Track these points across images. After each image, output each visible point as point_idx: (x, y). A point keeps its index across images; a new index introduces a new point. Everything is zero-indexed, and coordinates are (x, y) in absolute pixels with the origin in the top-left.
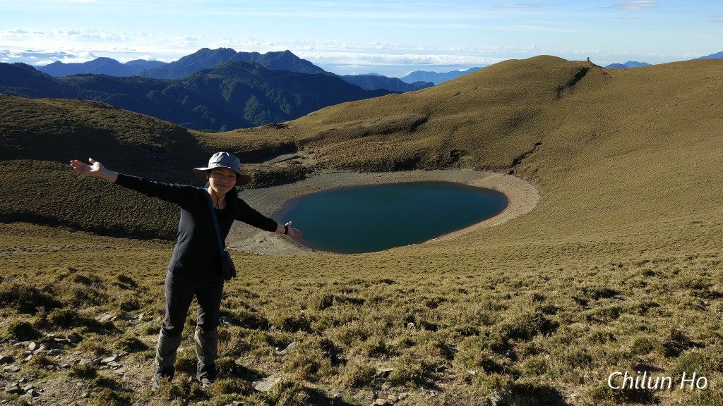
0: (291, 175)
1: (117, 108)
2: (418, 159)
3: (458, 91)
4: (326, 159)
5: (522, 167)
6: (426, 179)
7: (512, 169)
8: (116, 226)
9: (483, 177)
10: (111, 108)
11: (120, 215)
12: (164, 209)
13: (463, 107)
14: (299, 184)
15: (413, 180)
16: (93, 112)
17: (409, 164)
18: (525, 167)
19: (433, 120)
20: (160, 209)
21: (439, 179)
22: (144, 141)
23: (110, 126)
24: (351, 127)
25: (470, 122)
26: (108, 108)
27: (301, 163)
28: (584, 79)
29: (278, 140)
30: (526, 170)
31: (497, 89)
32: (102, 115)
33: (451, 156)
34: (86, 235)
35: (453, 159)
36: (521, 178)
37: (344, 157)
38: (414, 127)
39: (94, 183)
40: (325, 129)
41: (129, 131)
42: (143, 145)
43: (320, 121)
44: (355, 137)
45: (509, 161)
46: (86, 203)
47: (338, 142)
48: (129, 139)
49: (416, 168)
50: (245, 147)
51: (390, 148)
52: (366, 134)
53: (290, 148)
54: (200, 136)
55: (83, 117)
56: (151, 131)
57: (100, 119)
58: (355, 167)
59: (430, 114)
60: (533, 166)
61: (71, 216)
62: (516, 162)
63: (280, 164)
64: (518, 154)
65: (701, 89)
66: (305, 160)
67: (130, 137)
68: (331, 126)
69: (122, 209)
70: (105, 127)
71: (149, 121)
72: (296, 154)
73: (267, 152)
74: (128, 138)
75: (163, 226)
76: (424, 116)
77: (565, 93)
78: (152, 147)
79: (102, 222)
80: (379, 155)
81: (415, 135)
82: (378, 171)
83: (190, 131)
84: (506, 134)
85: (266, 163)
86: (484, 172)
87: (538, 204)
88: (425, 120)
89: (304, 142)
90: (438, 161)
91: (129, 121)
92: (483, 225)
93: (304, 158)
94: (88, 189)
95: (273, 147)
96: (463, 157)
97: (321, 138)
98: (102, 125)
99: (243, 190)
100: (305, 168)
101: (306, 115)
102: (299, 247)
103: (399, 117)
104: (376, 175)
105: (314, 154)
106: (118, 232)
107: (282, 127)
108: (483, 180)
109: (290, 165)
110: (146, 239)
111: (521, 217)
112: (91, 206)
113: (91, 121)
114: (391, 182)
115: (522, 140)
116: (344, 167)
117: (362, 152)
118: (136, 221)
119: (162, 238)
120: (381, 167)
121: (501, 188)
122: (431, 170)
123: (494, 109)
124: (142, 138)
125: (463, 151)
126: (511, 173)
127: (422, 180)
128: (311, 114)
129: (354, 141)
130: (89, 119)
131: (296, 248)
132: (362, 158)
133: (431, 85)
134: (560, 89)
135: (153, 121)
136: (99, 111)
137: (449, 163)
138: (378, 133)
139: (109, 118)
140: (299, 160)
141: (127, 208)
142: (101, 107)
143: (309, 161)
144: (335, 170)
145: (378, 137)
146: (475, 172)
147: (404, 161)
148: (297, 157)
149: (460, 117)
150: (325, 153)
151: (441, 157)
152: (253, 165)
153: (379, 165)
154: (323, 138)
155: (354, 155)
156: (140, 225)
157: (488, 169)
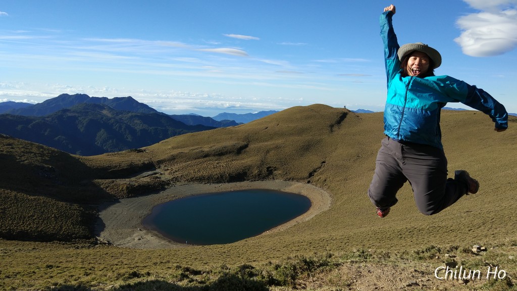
0: (154, 187)
1: (13, 138)
2: (245, 174)
3: (266, 126)
4: (178, 174)
5: (315, 178)
6: (252, 188)
7: (309, 179)
8: (22, 232)
9: (291, 185)
10: (7, 138)
11: (23, 223)
12: (59, 217)
13: (271, 137)
14: (162, 194)
15: (243, 189)
17: (240, 176)
18: (317, 178)
19: (252, 146)
20: (55, 217)
21: (258, 188)
22: (37, 163)
23: (8, 152)
24: (194, 151)
25: (277, 147)
26: (4, 137)
27: (160, 178)
28: (346, 119)
29: (140, 161)
30: (318, 180)
31: (292, 125)
32: (1, 143)
33: (267, 171)
35: (269, 173)
36: (316, 185)
37: (192, 172)
38: (240, 150)
40: (175, 152)
41: (24, 155)
42: (36, 166)
43: (170, 147)
44: (198, 158)
45: (306, 174)
47: (185, 162)
49: (244, 180)
50: (116, 167)
51: (225, 166)
52: (206, 156)
53: (150, 166)
54: (79, 159)
56: (42, 155)
58: (201, 180)
59: (249, 142)
60: (323, 177)
62: (311, 175)
63: (144, 179)
64: (311, 170)
66: (163, 176)
67: (26, 160)
68: (179, 151)
69: (24, 218)
70: (4, 153)
71: (39, 147)
72: (155, 171)
73: (133, 170)
74: (24, 161)
76: (245, 143)
77: (335, 128)
78: (44, 167)
79: (10, 229)
80: (216, 172)
81: (240, 156)
82: (218, 183)
83: (71, 155)
84: (302, 155)
85: (133, 179)
86: (290, 182)
87: (331, 204)
88: (246, 146)
89: (160, 162)
90: (259, 175)
91: (22, 148)
92: (299, 219)
93: (161, 174)
95: (137, 166)
96: (275, 172)
97: (173, 159)
98: (2, 151)
100: (163, 181)
101: (158, 142)
102: (169, 242)
103: (229, 143)
104: (217, 185)
105: (169, 171)
107: (142, 151)
108: (291, 187)
109: (152, 179)
110: (47, 242)
111: (325, 212)
114: (229, 190)
115: (312, 160)
116: (193, 180)
117: (205, 169)
118: (37, 228)
119: (60, 240)
120: (220, 179)
121: (304, 192)
122: (255, 181)
123: (292, 138)
124: (36, 161)
125: (275, 167)
126: (309, 182)
127: (247, 188)
128: (163, 141)
129: (197, 160)
131: (167, 243)
132: (205, 174)
134: (332, 126)
135: (42, 147)
137: (267, 176)
138: (214, 155)
139: (7, 145)
141: (29, 217)
143: (166, 176)
144: (186, 183)
145: (214, 158)
146: (284, 182)
147: (236, 175)
148: (156, 174)
149: (269, 144)
150: (177, 170)
151: (261, 171)
152: (123, 180)
153: (218, 178)
154: (174, 159)
155: (199, 171)
156: (41, 231)
157: (293, 179)
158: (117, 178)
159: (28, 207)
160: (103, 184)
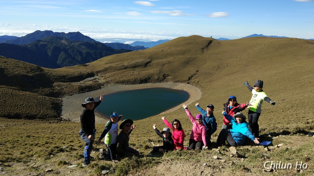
0: (95, 87)
1: (7, 58)
2: (150, 78)
3: (162, 49)
4: (109, 79)
5: (192, 80)
6: (154, 87)
7: (188, 81)
9: (177, 85)
10: (4, 58)
13: (165, 56)
14: (99, 91)
15: (148, 87)
18: (194, 81)
19: (154, 62)
21: (160, 87)
22: (23, 73)
23: (5, 66)
24: (118, 65)
25: (169, 62)
26: (2, 58)
27: (98, 81)
28: (211, 44)
29: (86, 71)
31: (178, 49)
32: (1, 61)
33: (163, 77)
36: (193, 85)
37: (117, 79)
38: (146, 64)
40: (107, 66)
41: (15, 68)
42: (23, 75)
43: (104, 63)
44: (121, 70)
47: (113, 72)
49: (149, 82)
50: (71, 75)
51: (137, 74)
52: (125, 68)
53: (91, 75)
56: (25, 68)
58: (123, 82)
59: (152, 59)
60: (197, 80)
62: (189, 79)
63: (88, 82)
64: (190, 76)
65: (256, 48)
67: (16, 71)
68: (110, 65)
71: (24, 64)
73: (81, 77)
75: (40, 113)
76: (150, 60)
77: (204, 51)
78: (27, 76)
80: (132, 78)
81: (147, 68)
82: (133, 84)
84: (184, 67)
85: (82, 82)
86: (177, 83)
87: (202, 96)
88: (150, 62)
89: (98, 72)
90: (158, 79)
93: (99, 79)
95: (84, 74)
96: (168, 77)
97: (106, 70)
98: (1, 66)
99: (73, 94)
100: (100, 84)
103: (140, 60)
104: (133, 86)
105: (104, 77)
107: (87, 66)
108: (179, 86)
109: (94, 82)
114: (140, 88)
115: (191, 70)
116: (118, 82)
117: (125, 76)
120: (134, 82)
121: (185, 89)
122: (156, 83)
123: (178, 57)
125: (168, 75)
126: (188, 83)
127: (151, 87)
128: (99, 59)
132: (125, 79)
134: (203, 49)
137: (163, 80)
139: (4, 63)
140: (97, 80)
143: (102, 81)
144: (114, 84)
145: (131, 69)
146: (174, 83)
147: (144, 79)
148: (95, 79)
149: (164, 60)
150: (108, 77)
151: (159, 77)
152: (76, 83)
153: (133, 82)
155: (122, 77)
156: (28, 113)
157: (179, 82)
158: (72, 82)
159: (20, 99)
160: (64, 85)
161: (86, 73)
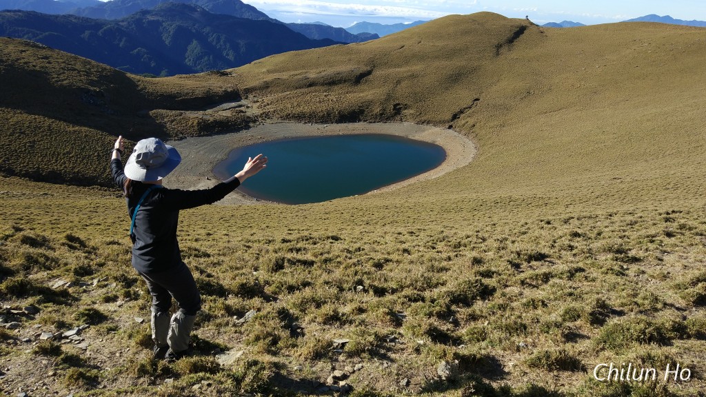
0: (235, 124)
1: (51, 48)
2: (362, 112)
3: (402, 44)
4: (270, 108)
5: (461, 122)
6: (369, 132)
7: (451, 124)
8: (53, 172)
9: (424, 131)
10: (44, 48)
11: (57, 161)
12: (103, 156)
13: (407, 60)
14: (244, 134)
15: (356, 132)
16: (24, 51)
17: (352, 116)
18: (463, 122)
19: (378, 73)
20: (98, 155)
21: (382, 132)
22: (80, 84)
23: (42, 67)
24: (296, 77)
25: (413, 76)
26: (40, 48)
27: (246, 112)
28: (522, 37)
29: (221, 88)
30: (464, 125)
31: (440, 44)
32: (34, 55)
33: (393, 110)
34: (21, 181)
35: (395, 112)
36: (460, 132)
37: (289, 107)
38: (359, 79)
39: (28, 127)
40: (270, 78)
41: (64, 73)
42: (79, 88)
43: (264, 70)
44: (300, 88)
45: (448, 116)
46: (19, 148)
47: (282, 92)
48: (65, 82)
49: (360, 121)
50: (187, 94)
51: (335, 100)
52: (311, 85)
53: (233, 96)
54: (139, 81)
55: (13, 56)
56: (88, 74)
57: (31, 59)
58: (300, 117)
59: (374, 67)
60: (471, 121)
61: (4, 161)
62: (455, 117)
63: (224, 112)
64: (458, 110)
65: (628, 51)
66: (250, 110)
67: (65, 80)
68: (276, 76)
69: (58, 155)
70: (37, 68)
71: (85, 63)
72: (239, 103)
73: (209, 100)
74: (63, 80)
75: (103, 173)
76: (369, 68)
77: (504, 50)
78: (89, 90)
79: (38, 168)
80: (322, 108)
81: (360, 87)
82: (322, 123)
83: (129, 75)
84: (447, 89)
85: (209, 111)
86: (425, 126)
87: (474, 158)
88: (369, 73)
89: (248, 91)
90: (381, 114)
91: (64, 62)
92: (422, 177)
93: (248, 107)
94: (22, 133)
95: (216, 95)
96: (405, 111)
97: (266, 87)
98: (34, 66)
99: (186, 138)
100: (248, 117)
101: (250, 63)
102: (243, 196)
103: (344, 68)
104: (320, 126)
105: (258, 104)
106: (55, 178)
107: (226, 74)
108: (426, 132)
109: (234, 114)
110: (85, 186)
111: (458, 170)
112: (25, 150)
113: (22, 61)
114: (336, 133)
115: (461, 96)
116: (288, 117)
117: (307, 102)
118: (73, 168)
119: (102, 185)
120: (326, 118)
121: (440, 142)
122: (374, 122)
123: (437, 63)
124: (79, 81)
125: (406, 105)
126: (450, 127)
127: (366, 132)
128: (255, 61)
129: (299, 91)
130: (18, 59)
131: (240, 198)
132: (306, 109)
133: (376, 37)
134: (499, 46)
135: (89, 63)
136: (30, 51)
137: (392, 117)
138: (323, 84)
139: (42, 58)
140: (242, 109)
141: (64, 154)
142: (32, 46)
143: (253, 110)
144: (279, 120)
145: (323, 88)
146: (417, 126)
147: (349, 114)
148: (240, 106)
149: (403, 70)
150: (269, 102)
151: (384, 110)
152: (196, 112)
153: (323, 116)
154: (268, 87)
155: (298, 105)
156: (78, 172)
157: (428, 123)
158: (187, 109)
159: (65, 141)
160: (167, 116)
161: (220, 91)
